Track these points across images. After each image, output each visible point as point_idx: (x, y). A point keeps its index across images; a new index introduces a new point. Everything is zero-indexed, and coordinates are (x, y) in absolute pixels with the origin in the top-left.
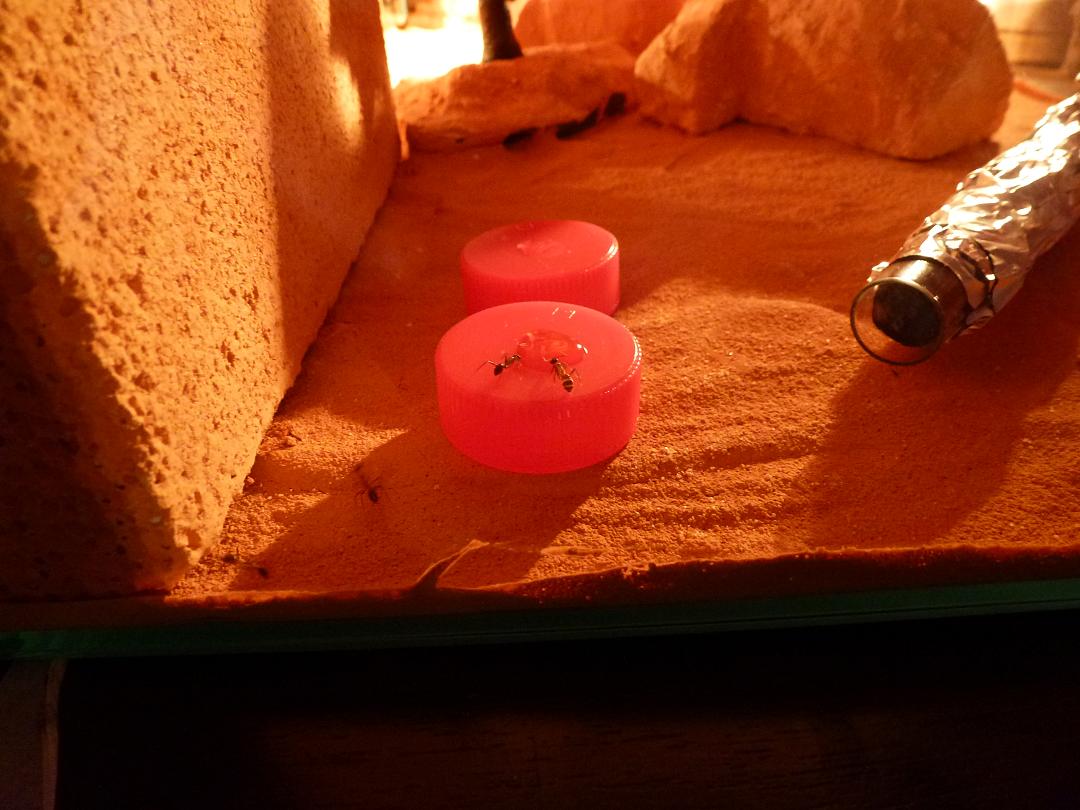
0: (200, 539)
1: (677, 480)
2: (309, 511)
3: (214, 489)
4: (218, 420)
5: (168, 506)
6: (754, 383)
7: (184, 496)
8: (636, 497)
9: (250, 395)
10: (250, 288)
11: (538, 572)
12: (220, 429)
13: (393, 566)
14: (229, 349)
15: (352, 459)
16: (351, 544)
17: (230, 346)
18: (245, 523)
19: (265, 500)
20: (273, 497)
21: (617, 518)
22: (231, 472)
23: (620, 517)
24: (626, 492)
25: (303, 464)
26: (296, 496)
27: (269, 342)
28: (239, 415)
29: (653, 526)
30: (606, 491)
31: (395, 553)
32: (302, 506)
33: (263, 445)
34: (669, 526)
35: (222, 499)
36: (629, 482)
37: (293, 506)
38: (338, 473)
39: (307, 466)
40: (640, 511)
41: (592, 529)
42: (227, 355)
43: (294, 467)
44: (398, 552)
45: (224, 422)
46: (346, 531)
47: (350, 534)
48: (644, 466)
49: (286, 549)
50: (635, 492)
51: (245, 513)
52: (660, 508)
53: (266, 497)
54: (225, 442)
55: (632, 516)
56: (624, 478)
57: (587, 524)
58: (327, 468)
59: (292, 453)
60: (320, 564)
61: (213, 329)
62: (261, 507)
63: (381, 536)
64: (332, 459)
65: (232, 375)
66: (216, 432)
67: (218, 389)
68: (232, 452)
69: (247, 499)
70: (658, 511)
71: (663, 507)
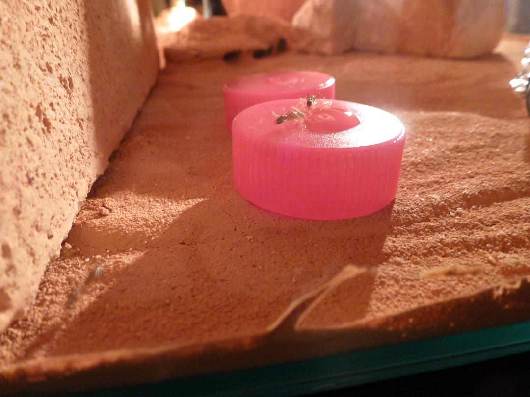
0: (8, 298)
1: (453, 217)
2: (128, 267)
3: (28, 245)
4: (32, 175)
6: (460, 154)
8: (428, 232)
9: (67, 166)
10: (65, 75)
11: (379, 305)
12: (35, 186)
13: (227, 312)
14: (44, 114)
15: (163, 221)
16: (177, 295)
17: (46, 113)
18: (63, 284)
19: (83, 262)
20: (91, 258)
21: (423, 250)
22: (47, 232)
23: (425, 249)
24: (416, 229)
25: (117, 229)
26: (113, 256)
27: (82, 129)
28: (55, 179)
29: (459, 253)
30: (398, 229)
31: (225, 299)
32: (120, 263)
33: (79, 216)
34: (474, 252)
35: (37, 257)
36: (414, 221)
37: (111, 265)
38: (151, 233)
39: (122, 229)
40: (439, 242)
41: (406, 260)
42: (42, 119)
43: (110, 232)
44: (228, 298)
45: (39, 180)
46: (169, 283)
47: (173, 285)
48: (421, 209)
49: (107, 306)
50: (425, 229)
51: (63, 275)
52: (455, 239)
53: (84, 260)
54: (40, 199)
55: (436, 247)
56: (409, 218)
57: (399, 257)
58: (142, 230)
59: (107, 220)
60: (147, 318)
61: (27, 86)
62: (79, 268)
63: (206, 284)
64: (145, 223)
65: (48, 139)
66: (30, 187)
67: (32, 146)
68: (48, 212)
69: (65, 262)
70: (455, 241)
71: (457, 238)
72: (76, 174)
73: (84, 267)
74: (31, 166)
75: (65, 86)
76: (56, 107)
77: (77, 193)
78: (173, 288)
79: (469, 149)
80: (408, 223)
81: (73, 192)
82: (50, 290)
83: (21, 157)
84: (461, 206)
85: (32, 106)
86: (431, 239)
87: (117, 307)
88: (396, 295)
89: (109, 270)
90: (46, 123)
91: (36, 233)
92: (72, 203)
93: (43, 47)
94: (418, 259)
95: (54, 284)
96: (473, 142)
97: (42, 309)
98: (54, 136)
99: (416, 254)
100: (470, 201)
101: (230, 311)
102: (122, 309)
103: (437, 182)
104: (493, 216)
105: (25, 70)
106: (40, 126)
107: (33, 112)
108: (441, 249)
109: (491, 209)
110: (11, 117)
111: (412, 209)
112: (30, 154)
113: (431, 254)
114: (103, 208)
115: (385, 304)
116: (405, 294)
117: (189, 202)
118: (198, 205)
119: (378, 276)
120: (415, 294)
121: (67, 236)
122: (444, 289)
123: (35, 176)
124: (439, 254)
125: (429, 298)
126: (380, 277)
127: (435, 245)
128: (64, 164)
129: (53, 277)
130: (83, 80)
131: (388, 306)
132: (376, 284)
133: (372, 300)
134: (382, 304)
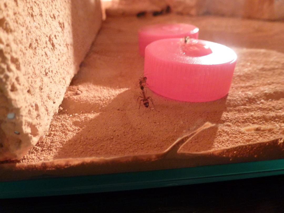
0: (37, 131)
1: (259, 104)
2: (91, 120)
3: (45, 105)
5: (19, 106)
6: (264, 72)
7: (29, 104)
8: (245, 111)
9: (61, 68)
10: (61, 21)
11: (219, 145)
12: (48, 76)
13: (142, 144)
14: (52, 41)
15: (109, 98)
16: (117, 134)
17: (53, 40)
18: (59, 127)
19: (68, 116)
20: (73, 115)
21: (242, 120)
22: (53, 100)
23: (243, 119)
24: (239, 109)
25: (86, 101)
26: (84, 114)
27: (68, 50)
28: (57, 74)
29: (261, 122)
30: (230, 109)
31: (141, 138)
32: (88, 118)
33: (66, 94)
34: (269, 122)
35: (49, 112)
36: (238, 105)
37: (83, 119)
38: (103, 104)
39: (88, 102)
40: (251, 116)
41: (233, 124)
42: (51, 43)
43: (82, 102)
44: (142, 137)
45: (50, 74)
46: (112, 128)
47: (114, 130)
48: (242, 99)
49: (82, 138)
50: (243, 109)
51: (59, 122)
52: (259, 115)
53: (69, 115)
54: (50, 83)
55: (249, 119)
56: (235, 104)
57: (229, 122)
58: (98, 102)
59: (80, 97)
60: (102, 144)
61: (45, 25)
62: (67, 120)
63: (131, 130)
64: (99, 99)
65: (54, 54)
66: (46, 77)
67: (47, 56)
68: (54, 90)
69: (60, 116)
70: (259, 116)
71: (260, 115)
72: (66, 72)
73: (69, 119)
74: (47, 66)
75: (61, 27)
76: (57, 37)
77: (65, 82)
78: (115, 131)
79: (270, 70)
80: (234, 106)
81: (64, 81)
82: (53, 129)
83: (43, 61)
84: (263, 99)
85: (47, 36)
86: (246, 115)
87: (87, 139)
88: (227, 141)
89: (82, 121)
90: (53, 45)
91: (48, 100)
92: (63, 87)
93: (52, 6)
94: (239, 124)
95: (56, 126)
96: (272, 66)
97: (50, 138)
98: (57, 52)
99: (238, 122)
100: (268, 97)
101: (143, 144)
102: (90, 140)
103: (251, 86)
104: (280, 105)
105: (44, 17)
106: (50, 46)
107: (47, 39)
108: (252, 120)
109: (279, 102)
110: (39, 41)
111: (237, 99)
112: (46, 60)
113: (246, 122)
114: (78, 91)
115: (221, 145)
116: (232, 141)
117: (121, 90)
118: (126, 91)
119: (218, 131)
120: (237, 141)
121: (61, 103)
122: (252, 139)
123: (48, 72)
124: (250, 122)
125: (244, 143)
126: (219, 132)
127: (249, 118)
128: (60, 67)
129: (54, 123)
130: (69, 24)
131: (223, 146)
132: (217, 135)
133: (215, 142)
134: (220, 145)
